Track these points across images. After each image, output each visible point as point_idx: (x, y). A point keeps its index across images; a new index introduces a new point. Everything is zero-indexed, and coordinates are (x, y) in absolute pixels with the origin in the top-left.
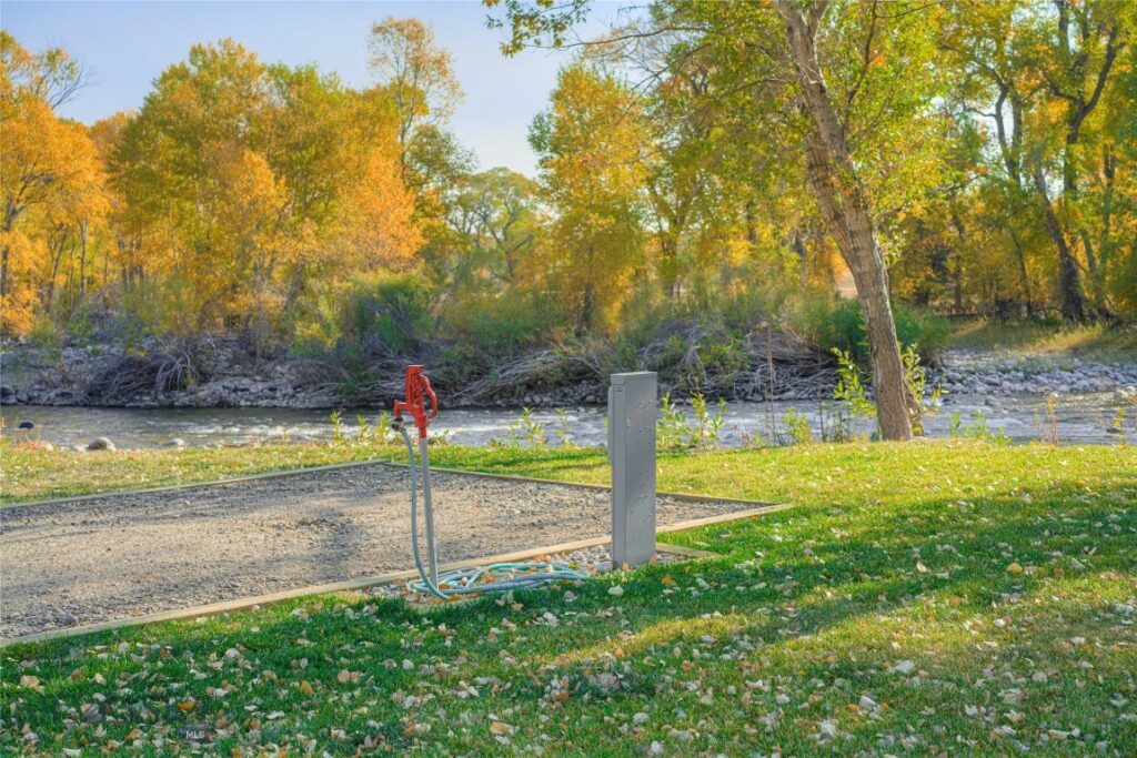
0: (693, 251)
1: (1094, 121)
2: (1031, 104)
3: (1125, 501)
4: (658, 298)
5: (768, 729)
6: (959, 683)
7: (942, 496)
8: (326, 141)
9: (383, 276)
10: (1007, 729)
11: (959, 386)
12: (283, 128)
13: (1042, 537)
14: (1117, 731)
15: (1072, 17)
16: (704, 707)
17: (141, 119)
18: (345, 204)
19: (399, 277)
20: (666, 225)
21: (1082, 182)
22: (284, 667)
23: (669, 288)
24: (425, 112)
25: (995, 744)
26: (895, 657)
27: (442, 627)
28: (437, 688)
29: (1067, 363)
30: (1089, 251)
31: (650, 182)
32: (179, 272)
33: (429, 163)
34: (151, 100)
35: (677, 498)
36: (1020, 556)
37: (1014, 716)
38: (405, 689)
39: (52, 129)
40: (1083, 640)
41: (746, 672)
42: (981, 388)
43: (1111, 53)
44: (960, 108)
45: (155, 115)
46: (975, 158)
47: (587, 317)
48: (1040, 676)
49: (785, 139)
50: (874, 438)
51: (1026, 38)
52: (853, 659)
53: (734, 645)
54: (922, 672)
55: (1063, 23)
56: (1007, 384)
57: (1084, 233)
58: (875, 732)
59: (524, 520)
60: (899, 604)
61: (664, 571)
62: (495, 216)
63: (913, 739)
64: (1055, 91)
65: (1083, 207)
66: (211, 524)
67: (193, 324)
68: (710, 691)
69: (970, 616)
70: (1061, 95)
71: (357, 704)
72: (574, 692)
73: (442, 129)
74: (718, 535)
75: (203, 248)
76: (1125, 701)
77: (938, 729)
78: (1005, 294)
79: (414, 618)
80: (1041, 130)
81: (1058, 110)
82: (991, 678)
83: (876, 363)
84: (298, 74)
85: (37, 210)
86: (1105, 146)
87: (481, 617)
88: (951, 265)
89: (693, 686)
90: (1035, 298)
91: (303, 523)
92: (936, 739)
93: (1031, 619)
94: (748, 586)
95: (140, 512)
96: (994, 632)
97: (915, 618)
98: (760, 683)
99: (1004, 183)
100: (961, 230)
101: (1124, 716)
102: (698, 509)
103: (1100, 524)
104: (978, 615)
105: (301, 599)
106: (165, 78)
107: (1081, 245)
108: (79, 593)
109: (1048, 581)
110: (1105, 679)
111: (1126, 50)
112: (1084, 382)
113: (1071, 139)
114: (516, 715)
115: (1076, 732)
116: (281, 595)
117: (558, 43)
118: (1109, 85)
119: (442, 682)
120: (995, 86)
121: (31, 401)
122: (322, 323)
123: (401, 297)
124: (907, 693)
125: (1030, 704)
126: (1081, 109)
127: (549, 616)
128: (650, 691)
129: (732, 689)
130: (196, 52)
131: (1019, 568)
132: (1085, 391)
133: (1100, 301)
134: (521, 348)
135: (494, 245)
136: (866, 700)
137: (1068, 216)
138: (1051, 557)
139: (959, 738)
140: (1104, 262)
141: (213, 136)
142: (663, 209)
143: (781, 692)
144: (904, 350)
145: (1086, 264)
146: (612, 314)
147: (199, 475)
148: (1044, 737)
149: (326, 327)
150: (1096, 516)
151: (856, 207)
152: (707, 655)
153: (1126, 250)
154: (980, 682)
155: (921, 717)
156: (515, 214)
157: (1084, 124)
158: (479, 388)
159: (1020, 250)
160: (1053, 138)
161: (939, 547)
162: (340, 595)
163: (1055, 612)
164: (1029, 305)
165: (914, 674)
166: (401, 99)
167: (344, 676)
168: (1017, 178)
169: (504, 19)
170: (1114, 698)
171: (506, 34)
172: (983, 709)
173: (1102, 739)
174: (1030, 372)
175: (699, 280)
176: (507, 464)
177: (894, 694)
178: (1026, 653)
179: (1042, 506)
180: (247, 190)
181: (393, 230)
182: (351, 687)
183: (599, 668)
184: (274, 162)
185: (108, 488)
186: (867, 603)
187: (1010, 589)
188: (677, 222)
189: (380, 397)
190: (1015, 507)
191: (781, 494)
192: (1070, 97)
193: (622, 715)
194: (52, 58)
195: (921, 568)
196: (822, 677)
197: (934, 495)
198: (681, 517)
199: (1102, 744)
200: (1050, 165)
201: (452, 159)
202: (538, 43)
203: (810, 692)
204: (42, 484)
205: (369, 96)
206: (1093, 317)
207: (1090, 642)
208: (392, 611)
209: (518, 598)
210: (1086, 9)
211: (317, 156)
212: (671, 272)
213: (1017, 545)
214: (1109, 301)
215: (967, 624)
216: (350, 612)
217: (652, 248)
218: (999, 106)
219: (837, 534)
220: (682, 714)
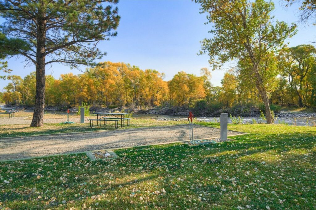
0: (243, 97)
1: (305, 78)
2: (295, 76)
3: (307, 136)
4: (238, 103)
5: (237, 172)
6: (273, 167)
7: (275, 133)
8: (194, 83)
9: (201, 100)
10: (281, 177)
11: (282, 116)
12: (189, 81)
13: (292, 141)
14: (302, 179)
15: (301, 64)
16: (228, 167)
17: (172, 81)
18: (196, 91)
19: (203, 100)
20: (239, 93)
21: (303, 87)
22: (168, 153)
23: (239, 102)
24: (207, 79)
25: (278, 180)
26: (262, 161)
27: (192, 149)
28: (188, 159)
29: (300, 113)
30: (304, 97)
31: (237, 88)
32: (176, 99)
33: (207, 86)
34: (173, 78)
35: (233, 131)
36: (287, 144)
37: (282, 174)
38: (183, 159)
39: (162, 82)
40: (297, 161)
41: (236, 161)
42: (286, 116)
43: (308, 69)
44: (283, 77)
45: (174, 80)
46: (285, 84)
47: (227, 105)
48: (288, 167)
49: (253, 81)
50: (266, 123)
51: (294, 67)
52: (255, 160)
53: (236, 156)
54: (266, 164)
55: (300, 65)
56: (290, 116)
57: (303, 94)
58: (256, 175)
59: (210, 133)
60: (265, 151)
61: (227, 143)
62: (217, 92)
63: (263, 177)
64: (298, 74)
65: (303, 91)
66: (168, 131)
67: (177, 105)
68: (230, 164)
69: (277, 154)
70: (299, 75)
71: (176, 160)
72: (208, 162)
73: (209, 81)
74: (238, 137)
75: (179, 96)
76: (304, 173)
77: (268, 175)
78: (290, 103)
79: (189, 147)
80: (296, 80)
81: (299, 77)
82: (279, 166)
83: (266, 113)
84: (191, 75)
85: (160, 91)
86: (307, 82)
87: (199, 148)
88: (281, 99)
89: (227, 163)
90: (295, 103)
91: (180, 132)
92: (267, 177)
93: (288, 156)
94: (240, 146)
95: (160, 129)
96: (280, 158)
97: (267, 153)
98: (238, 163)
99: (290, 87)
100: (283, 94)
101: (304, 176)
102: (236, 133)
103: (302, 139)
104: (278, 154)
105: (175, 143)
106: (175, 76)
107: (302, 96)
108: (147, 140)
109: (292, 149)
110: (301, 169)
111: (310, 68)
112: (303, 116)
113: (301, 81)
114: (198, 165)
115: (294, 179)
116: (172, 142)
117: (220, 69)
118: (307, 73)
119: (189, 158)
120: (289, 74)
121: (158, 114)
122: (193, 105)
123: (203, 102)
124: (263, 168)
125: (286, 172)
126: (302, 77)
127: (209, 148)
128: (220, 163)
129: (233, 164)
130: (179, 73)
131: (287, 146)
132: (303, 117)
133: (305, 104)
134: (218, 109)
135: (217, 96)
136: (256, 168)
137: (300, 92)
138: (292, 145)
139: (271, 177)
140: (306, 98)
141: (180, 82)
142: (239, 91)
143: (241, 165)
144: (271, 111)
145: (303, 99)
146: (231, 105)
147: (170, 124)
148: (288, 179)
149: (193, 106)
150: (302, 138)
151: (263, 90)
152: (231, 157)
153: (310, 97)
154: (277, 167)
155: (265, 172)
156: (219, 92)
157: (303, 79)
158: (213, 114)
159: (292, 97)
160: (298, 81)
161: (273, 142)
162: (180, 143)
163: (293, 155)
164: (294, 104)
165: (265, 164)
166: (204, 78)
167: (175, 156)
168: (292, 87)
169: (212, 66)
170: (302, 173)
171: (212, 68)
172: (277, 172)
173: (299, 181)
174: (294, 114)
175: (243, 101)
176: (210, 125)
177: (261, 168)
178: (286, 162)
179: (292, 136)
180: (184, 89)
181: (202, 94)
182: (176, 157)
183: (213, 158)
184: (187, 86)
185: (159, 126)
186: (259, 151)
187: (285, 150)
188: (241, 93)
189: (200, 115)
190: (287, 136)
191: (249, 131)
192: (300, 75)
193: (214, 167)
194: (162, 74)
195: (269, 145)
196: (249, 163)
197: (274, 133)
198: (233, 134)
199: (299, 182)
200: (297, 85)
201: (210, 85)
202: (217, 69)
203: (246, 166)
204: (151, 125)
205: (200, 77)
206: (304, 106)
207: (298, 161)
208: (186, 146)
209: (204, 145)
210: (304, 63)
211: (193, 85)
212: (240, 100)
213: (287, 142)
214: (307, 104)
215: (276, 156)
216: (180, 146)
217: (237, 96)
218: (289, 77)
219: (257, 138)
220: (224, 168)
